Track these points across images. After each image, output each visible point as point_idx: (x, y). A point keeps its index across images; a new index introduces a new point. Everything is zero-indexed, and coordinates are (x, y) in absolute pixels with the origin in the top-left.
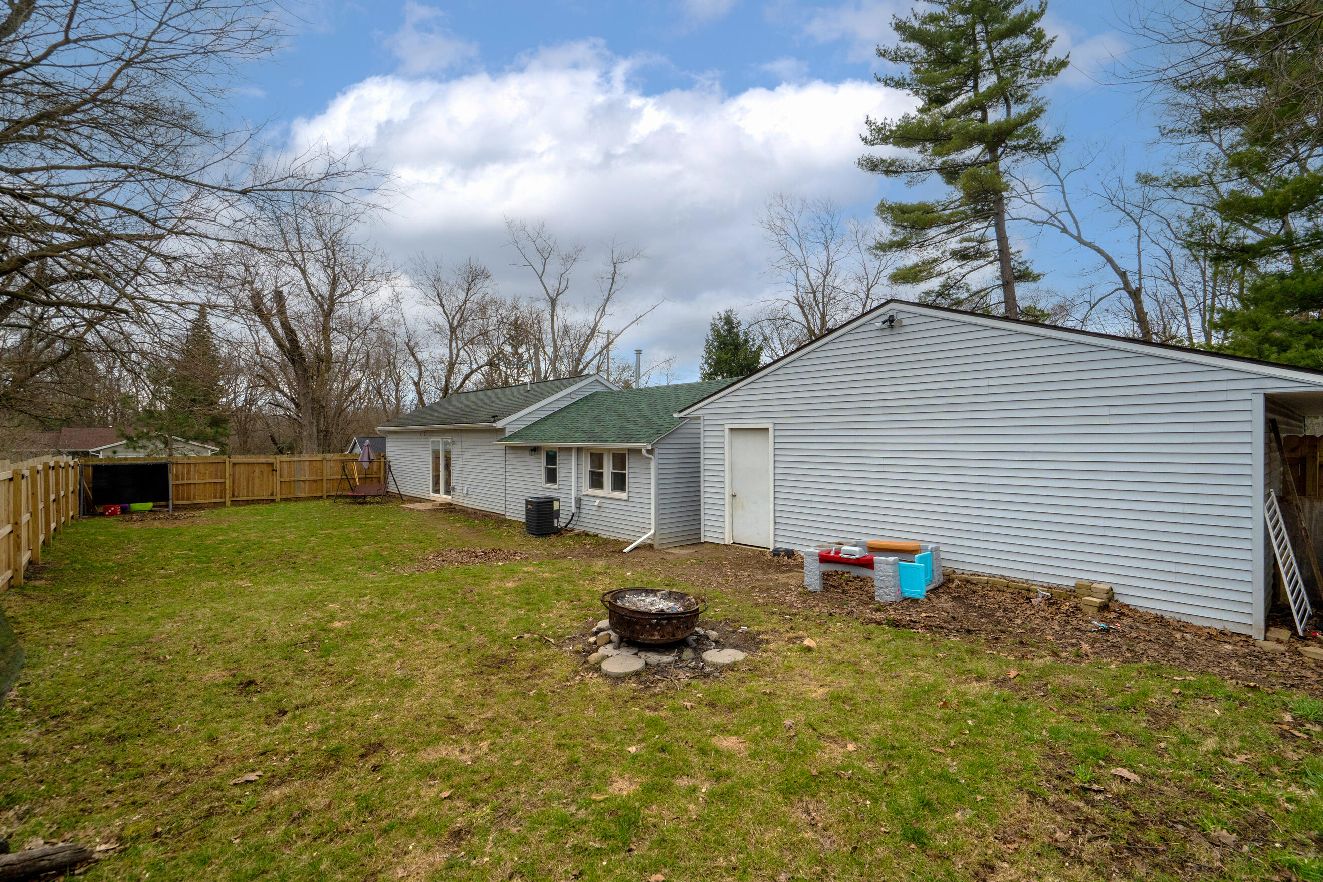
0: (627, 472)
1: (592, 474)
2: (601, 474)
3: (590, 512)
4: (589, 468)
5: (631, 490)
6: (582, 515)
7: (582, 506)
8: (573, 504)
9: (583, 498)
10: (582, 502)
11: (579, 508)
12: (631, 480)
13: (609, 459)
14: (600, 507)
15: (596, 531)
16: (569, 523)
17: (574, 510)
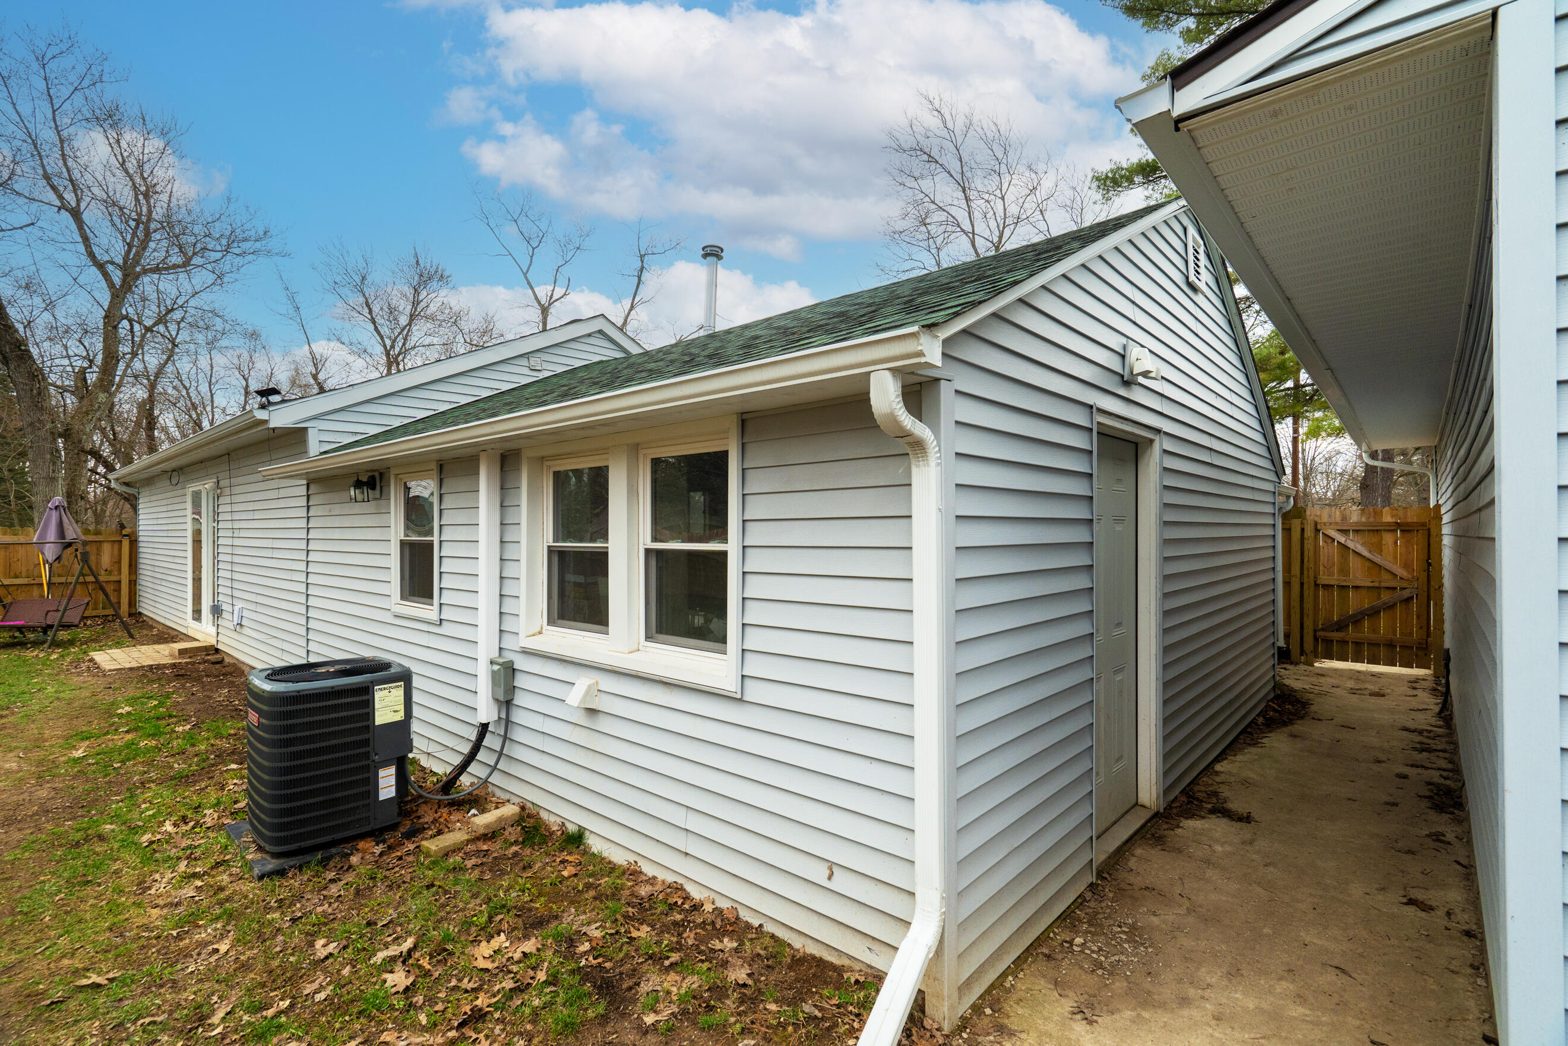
0: (732, 547)
1: (559, 559)
2: (599, 563)
3: (549, 727)
4: (547, 536)
5: (756, 640)
6: (518, 735)
7: (520, 699)
8: (484, 685)
9: (521, 663)
10: (520, 681)
11: (506, 703)
12: (756, 587)
13: (632, 492)
14: (592, 712)
15: (575, 819)
16: (462, 768)
17: (486, 711)
